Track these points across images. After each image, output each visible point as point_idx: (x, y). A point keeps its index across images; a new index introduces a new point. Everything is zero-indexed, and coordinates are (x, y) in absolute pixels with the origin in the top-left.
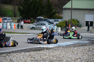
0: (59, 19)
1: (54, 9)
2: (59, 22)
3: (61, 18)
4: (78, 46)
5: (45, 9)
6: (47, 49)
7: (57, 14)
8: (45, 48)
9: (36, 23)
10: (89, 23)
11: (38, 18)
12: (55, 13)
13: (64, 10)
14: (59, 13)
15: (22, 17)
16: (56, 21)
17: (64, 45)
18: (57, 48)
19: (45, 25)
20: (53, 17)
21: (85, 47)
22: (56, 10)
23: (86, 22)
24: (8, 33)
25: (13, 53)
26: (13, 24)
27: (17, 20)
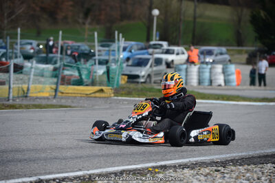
24: (218, 99)
25: (234, 165)
26: (232, 68)
27: (246, 56)
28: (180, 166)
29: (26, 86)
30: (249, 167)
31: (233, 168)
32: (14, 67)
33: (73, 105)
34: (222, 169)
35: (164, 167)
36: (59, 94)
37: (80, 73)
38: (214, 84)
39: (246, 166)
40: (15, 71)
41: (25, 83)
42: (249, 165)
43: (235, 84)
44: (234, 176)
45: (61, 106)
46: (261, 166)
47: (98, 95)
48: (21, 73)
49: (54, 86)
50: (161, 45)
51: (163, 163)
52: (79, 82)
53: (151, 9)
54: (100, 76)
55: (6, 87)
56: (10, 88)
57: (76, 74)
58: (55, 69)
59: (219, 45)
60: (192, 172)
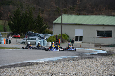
0: (50, 34)
1: (44, 24)
2: (49, 37)
3: (51, 33)
4: (68, 61)
5: (36, 23)
6: (37, 64)
7: (48, 29)
8: (35, 63)
9: (27, 37)
10: (79, 37)
11: (28, 32)
12: (45, 28)
13: (54, 25)
14: (49, 28)
15: (12, 31)
16: (46, 36)
17: (54, 60)
18: (47, 63)
19: (36, 40)
20: (43, 32)
21: (75, 62)
22: (46, 25)
23: (76, 36)
25: (2, 68)
26: (3, 39)
27: (7, 35)
30: (7, 69)
31: (1, 69)
39: (6, 69)
42: (6, 68)
43: (3, 43)
46: (10, 68)
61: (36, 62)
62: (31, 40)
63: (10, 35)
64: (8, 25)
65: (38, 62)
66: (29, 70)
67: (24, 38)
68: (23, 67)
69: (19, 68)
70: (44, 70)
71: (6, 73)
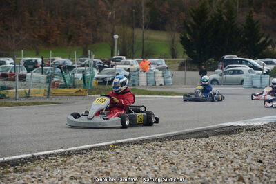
1: (262, 36)
2: (275, 66)
5: (242, 36)
6: (247, 130)
7: (270, 47)
8: (244, 127)
9: (222, 69)
11: (226, 57)
12: (265, 44)
14: (274, 46)
15: (189, 56)
16: (267, 63)
18: (272, 127)
19: (243, 73)
20: (261, 54)
22: (267, 38)
24: (159, 95)
25: (169, 140)
26: (169, 73)
27: (178, 65)
28: (132, 142)
29: (28, 89)
30: (179, 141)
31: (168, 142)
32: (19, 77)
33: (60, 102)
34: (160, 144)
35: (121, 144)
36: (50, 94)
37: (64, 79)
38: (157, 84)
39: (177, 141)
40: (20, 80)
41: (27, 87)
44: (168, 148)
45: (52, 103)
46: (187, 140)
47: (77, 94)
48: (25, 81)
49: (47, 89)
50: (121, 59)
51: (120, 141)
52: (65, 86)
53: (113, 34)
54: (79, 81)
55: (14, 90)
56: (16, 91)
57: (63, 80)
58: (48, 77)
59: (160, 58)
60: (140, 146)
61: (244, 125)
62: (233, 74)
63: (184, 65)
64: (179, 43)
65: (249, 126)
66: (229, 143)
67: (216, 71)
68: (215, 138)
69: (207, 139)
70: (264, 144)
71: (177, 152)
